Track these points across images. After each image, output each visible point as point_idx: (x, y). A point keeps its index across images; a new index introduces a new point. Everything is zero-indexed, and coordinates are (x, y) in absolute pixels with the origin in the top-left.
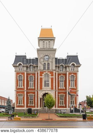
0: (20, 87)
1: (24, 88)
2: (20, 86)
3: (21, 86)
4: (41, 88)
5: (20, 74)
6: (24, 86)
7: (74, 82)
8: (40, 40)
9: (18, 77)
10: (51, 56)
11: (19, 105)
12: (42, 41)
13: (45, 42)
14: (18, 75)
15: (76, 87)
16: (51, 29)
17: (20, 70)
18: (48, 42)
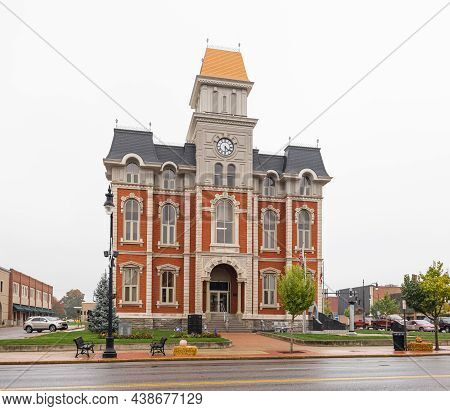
0: (131, 241)
1: (145, 244)
2: (128, 238)
3: (135, 238)
4: (206, 246)
5: (132, 195)
6: (144, 235)
7: (309, 231)
8: (203, 84)
9: (122, 203)
10: (241, 140)
11: (127, 303)
12: (210, 90)
13: (221, 93)
14: (123, 198)
15: (316, 248)
16: (238, 55)
17: (129, 180)
18: (228, 93)
